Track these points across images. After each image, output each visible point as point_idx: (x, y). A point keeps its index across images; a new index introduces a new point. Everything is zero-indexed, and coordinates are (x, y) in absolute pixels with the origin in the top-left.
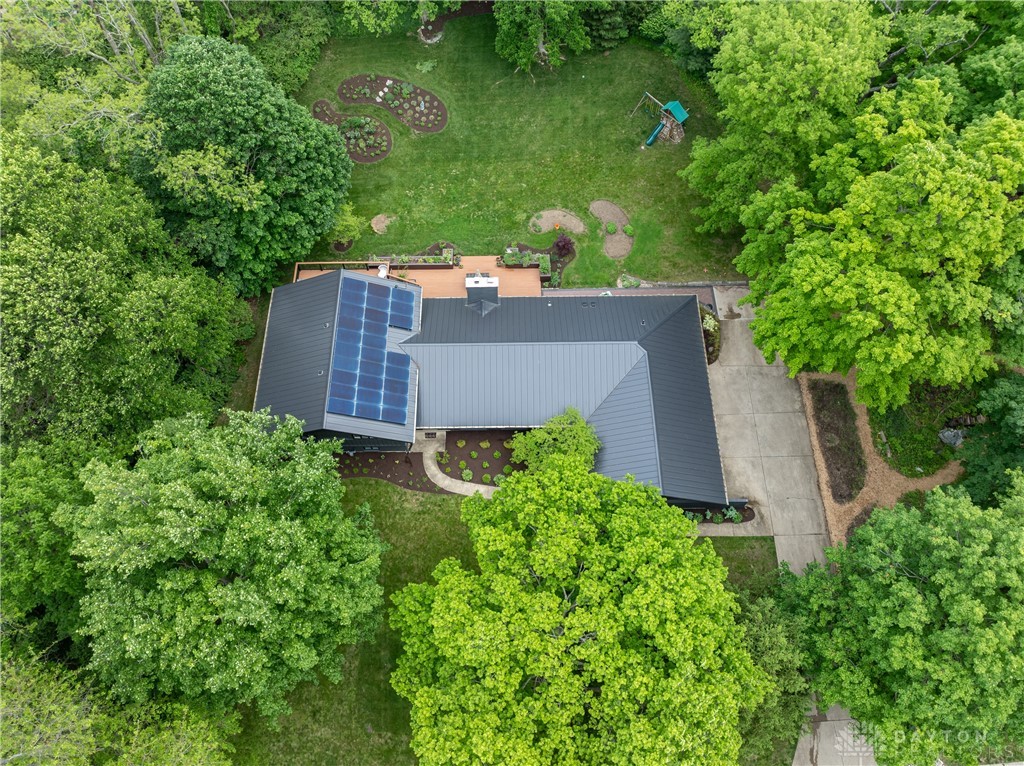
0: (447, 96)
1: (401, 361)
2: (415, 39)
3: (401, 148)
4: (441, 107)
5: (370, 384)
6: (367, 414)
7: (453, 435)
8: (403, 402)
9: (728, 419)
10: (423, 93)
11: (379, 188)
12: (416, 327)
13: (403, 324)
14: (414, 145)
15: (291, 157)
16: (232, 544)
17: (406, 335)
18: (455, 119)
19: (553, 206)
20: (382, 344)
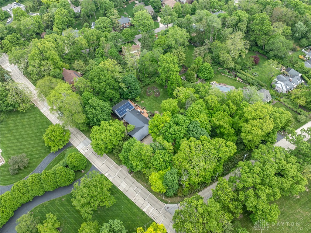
0: (161, 94)
1: (126, 111)
2: (164, 87)
3: (152, 96)
4: (159, 95)
5: (122, 111)
6: (119, 113)
7: (126, 122)
8: (123, 114)
9: (149, 139)
10: (159, 92)
11: (146, 99)
12: (131, 110)
13: (130, 109)
14: (153, 97)
15: (132, 89)
16: (96, 108)
17: (129, 110)
18: (160, 97)
19: (158, 111)
20: (126, 109)
